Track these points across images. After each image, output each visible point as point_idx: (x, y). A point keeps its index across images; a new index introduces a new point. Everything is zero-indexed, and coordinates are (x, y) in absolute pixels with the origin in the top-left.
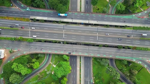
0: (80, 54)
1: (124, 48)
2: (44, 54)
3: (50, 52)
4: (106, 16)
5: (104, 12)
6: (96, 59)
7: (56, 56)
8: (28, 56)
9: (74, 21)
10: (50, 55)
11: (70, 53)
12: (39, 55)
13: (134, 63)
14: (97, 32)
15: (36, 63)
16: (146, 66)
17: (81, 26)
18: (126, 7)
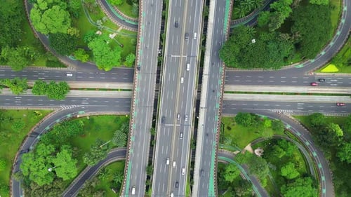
0: (137, 89)
1: (149, 178)
2: (138, 15)
3: (142, 27)
4: (214, 143)
5: (222, 140)
6: (127, 121)
7: (132, 40)
9: (205, 78)
10: (136, 27)
11: (139, 69)
12: (135, 5)
14: (182, 125)
17: (195, 93)
18: (230, 184)
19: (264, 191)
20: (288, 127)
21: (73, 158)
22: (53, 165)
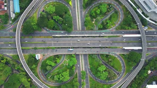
0: (81, 53)
1: (104, 48)
2: (61, 55)
3: (64, 53)
4: (93, 31)
5: (92, 30)
6: (90, 55)
7: (68, 56)
8: (53, 57)
9: (76, 35)
10: (64, 55)
11: (76, 53)
12: (59, 56)
13: (110, 55)
14: (89, 40)
15: (58, 60)
16: (117, 56)
17: (80, 38)
18: (103, 26)
19: (104, 17)
20: (87, 12)
21: (100, 67)
22: (102, 72)
